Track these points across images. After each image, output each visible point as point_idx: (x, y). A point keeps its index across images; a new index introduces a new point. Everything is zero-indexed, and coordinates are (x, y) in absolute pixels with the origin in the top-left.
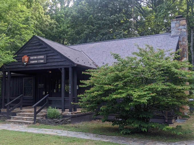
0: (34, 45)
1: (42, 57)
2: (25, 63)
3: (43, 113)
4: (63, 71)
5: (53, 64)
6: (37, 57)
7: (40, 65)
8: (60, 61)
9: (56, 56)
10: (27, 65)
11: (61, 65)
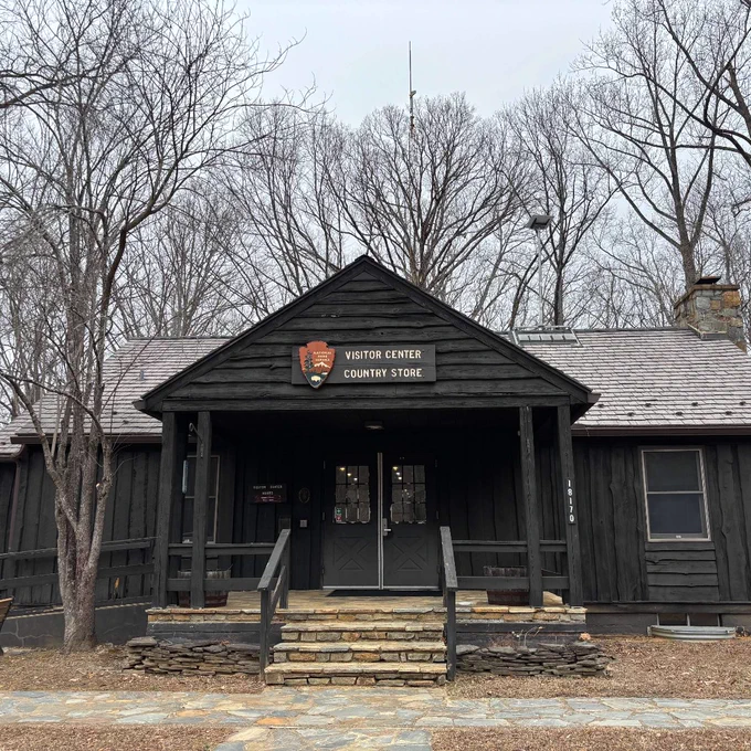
0: (364, 297)
1: (415, 354)
2: (316, 378)
3: (429, 618)
4: (526, 423)
5: (474, 388)
6: (383, 355)
7: (401, 392)
8: (506, 376)
9: (485, 354)
10: (325, 385)
11: (515, 396)
